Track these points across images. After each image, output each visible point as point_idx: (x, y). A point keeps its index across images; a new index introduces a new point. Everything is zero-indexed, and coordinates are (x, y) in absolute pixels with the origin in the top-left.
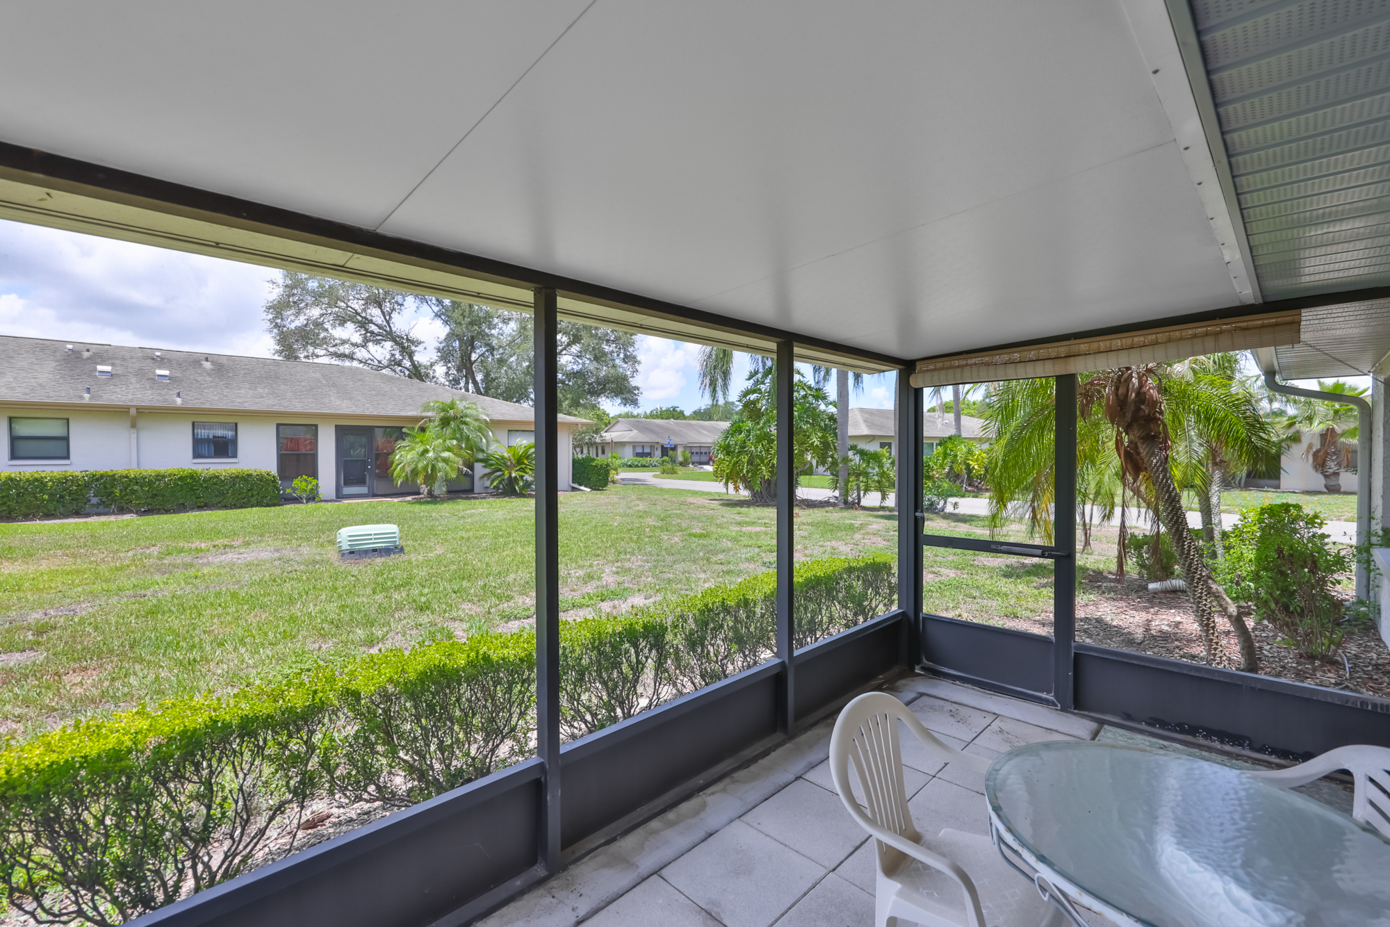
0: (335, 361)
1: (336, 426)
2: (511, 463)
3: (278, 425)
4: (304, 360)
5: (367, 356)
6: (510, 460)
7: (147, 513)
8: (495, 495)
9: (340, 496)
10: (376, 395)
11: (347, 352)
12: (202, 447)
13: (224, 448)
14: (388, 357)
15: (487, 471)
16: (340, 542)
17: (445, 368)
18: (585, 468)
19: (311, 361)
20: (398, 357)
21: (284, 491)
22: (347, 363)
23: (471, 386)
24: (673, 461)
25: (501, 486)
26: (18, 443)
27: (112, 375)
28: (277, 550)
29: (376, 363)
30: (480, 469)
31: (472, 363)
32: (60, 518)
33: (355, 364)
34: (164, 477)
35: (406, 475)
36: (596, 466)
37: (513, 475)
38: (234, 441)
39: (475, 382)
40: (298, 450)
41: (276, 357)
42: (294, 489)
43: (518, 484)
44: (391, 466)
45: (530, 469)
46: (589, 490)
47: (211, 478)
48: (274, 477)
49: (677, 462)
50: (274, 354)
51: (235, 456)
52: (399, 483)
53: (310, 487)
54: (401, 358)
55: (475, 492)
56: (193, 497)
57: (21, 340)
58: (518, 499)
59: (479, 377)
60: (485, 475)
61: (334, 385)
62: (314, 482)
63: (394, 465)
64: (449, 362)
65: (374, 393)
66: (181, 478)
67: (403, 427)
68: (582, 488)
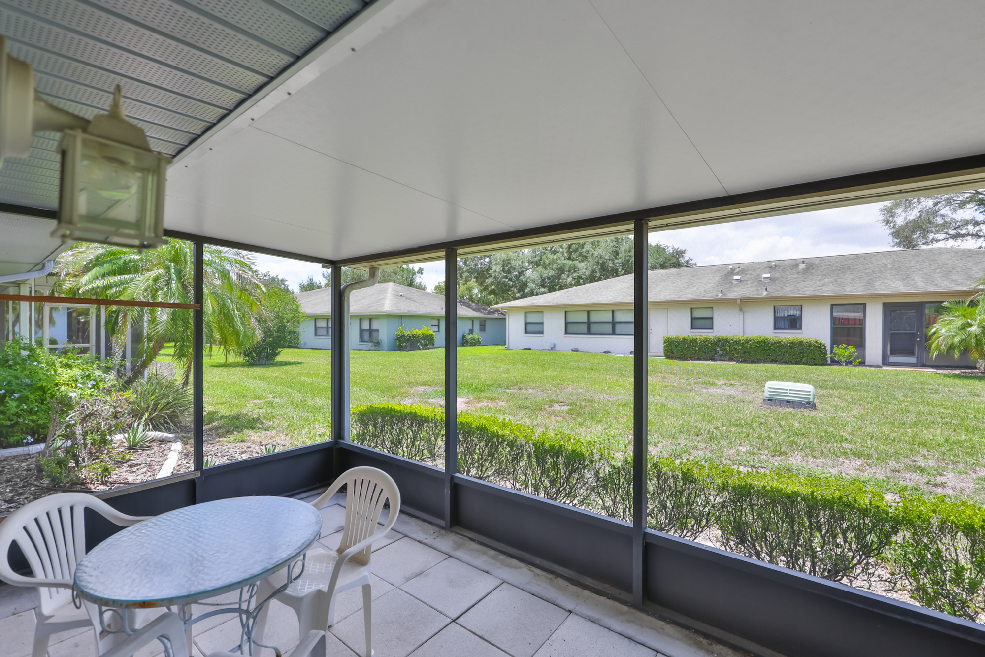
1: (884, 304)
3: (832, 306)
7: (741, 362)
9: (885, 362)
12: (779, 323)
13: (794, 323)
16: (764, 391)
26: (694, 321)
27: (740, 280)
32: (703, 361)
34: (750, 341)
38: (800, 318)
40: (849, 325)
47: (775, 343)
48: (821, 344)
51: (800, 328)
52: (934, 356)
53: (847, 353)
56: (765, 355)
57: (714, 267)
62: (852, 350)
66: (758, 342)
67: (943, 302)
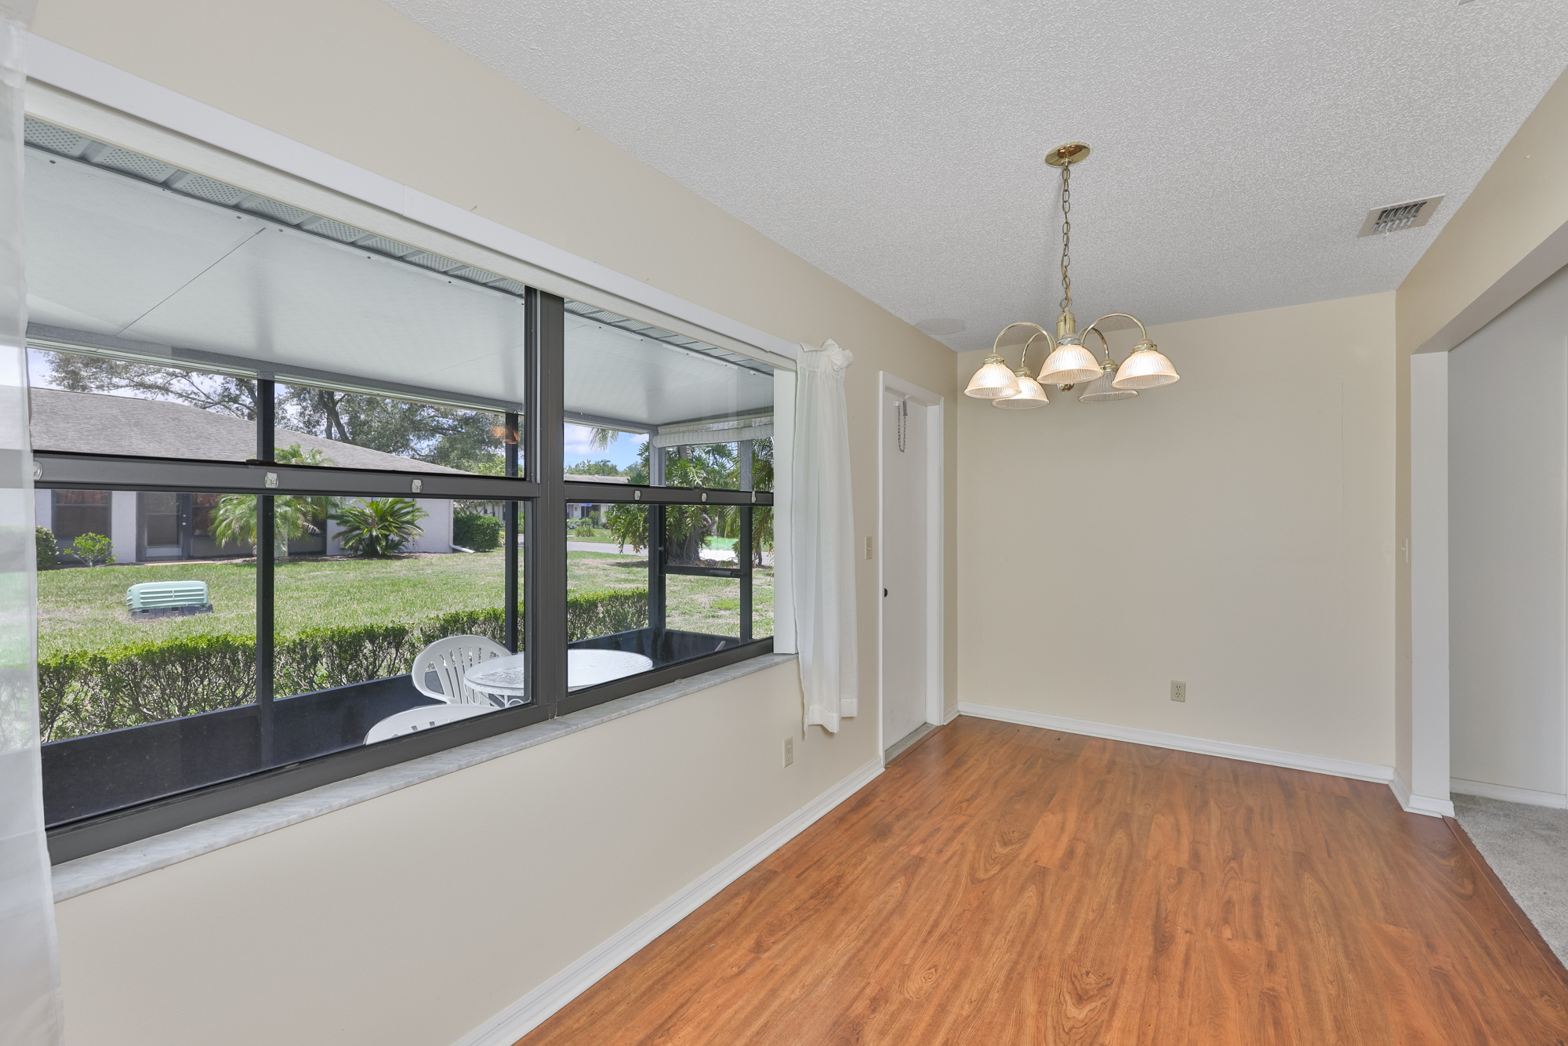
0: (140, 394)
2: (373, 520)
4: (95, 391)
5: (189, 388)
6: (371, 517)
8: (352, 557)
9: (141, 558)
10: (196, 438)
11: (160, 381)
14: (220, 390)
15: (343, 529)
16: (130, 600)
17: (300, 407)
18: (469, 527)
19: (106, 393)
20: (234, 390)
21: (61, 552)
22: (160, 397)
23: (334, 429)
24: (596, 523)
25: (361, 547)
28: (48, 612)
29: (203, 398)
30: (333, 527)
31: (335, 403)
33: (171, 398)
35: (233, 533)
36: (482, 525)
37: (374, 534)
39: (339, 426)
40: (83, 503)
41: (54, 386)
42: (76, 550)
43: (380, 544)
44: (213, 524)
45: (395, 527)
46: (472, 551)
48: (46, 534)
49: (600, 523)
50: (51, 382)
52: (224, 543)
53: (98, 546)
54: (238, 392)
55: (328, 554)
58: (379, 561)
59: (344, 419)
60: (339, 534)
61: (136, 424)
62: (105, 541)
63: (217, 522)
64: (305, 399)
65: (193, 435)
68: (464, 549)
